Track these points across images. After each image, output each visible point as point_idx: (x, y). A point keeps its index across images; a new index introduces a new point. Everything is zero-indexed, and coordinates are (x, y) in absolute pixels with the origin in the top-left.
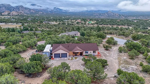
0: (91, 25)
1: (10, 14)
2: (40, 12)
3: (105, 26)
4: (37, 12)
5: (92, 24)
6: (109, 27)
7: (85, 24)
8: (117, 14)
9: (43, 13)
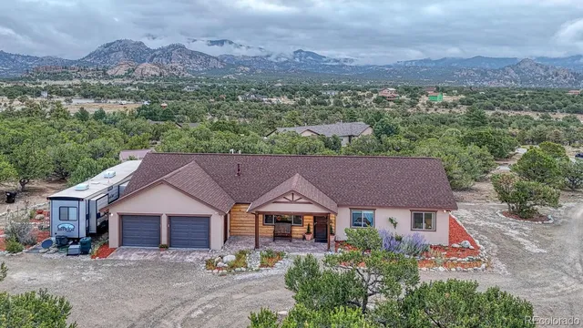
0: (440, 111)
1: (134, 74)
2: (242, 68)
3: (507, 113)
4: (233, 66)
5: (446, 105)
6: (527, 117)
7: (413, 105)
8: (561, 73)
9: (252, 71)
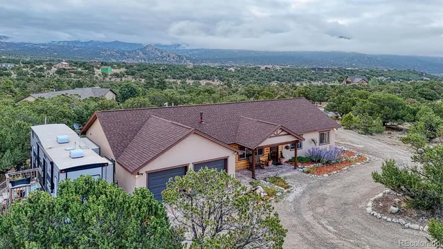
0: (113, 79)
8: (171, 55)
